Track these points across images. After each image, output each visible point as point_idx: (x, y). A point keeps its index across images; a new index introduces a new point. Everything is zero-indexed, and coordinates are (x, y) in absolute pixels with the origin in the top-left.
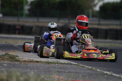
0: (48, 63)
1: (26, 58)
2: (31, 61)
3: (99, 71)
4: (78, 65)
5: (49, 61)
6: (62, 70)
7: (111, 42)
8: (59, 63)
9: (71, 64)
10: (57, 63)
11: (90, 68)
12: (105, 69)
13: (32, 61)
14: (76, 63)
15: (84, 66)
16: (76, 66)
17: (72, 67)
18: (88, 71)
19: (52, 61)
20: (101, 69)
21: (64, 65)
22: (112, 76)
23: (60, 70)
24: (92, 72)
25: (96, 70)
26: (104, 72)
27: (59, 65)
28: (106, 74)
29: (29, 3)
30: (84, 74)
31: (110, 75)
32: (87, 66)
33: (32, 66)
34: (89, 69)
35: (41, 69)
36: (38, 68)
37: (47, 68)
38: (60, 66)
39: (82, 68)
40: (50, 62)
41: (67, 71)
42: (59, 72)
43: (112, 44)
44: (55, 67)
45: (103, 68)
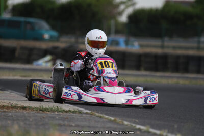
0: (42, 110)
1: (5, 101)
2: (13, 107)
3: (127, 125)
4: (92, 114)
5: (44, 107)
6: (66, 123)
7: (146, 76)
8: (60, 110)
9: (80, 112)
10: (58, 110)
11: (112, 118)
12: (137, 121)
13: (15, 107)
14: (89, 111)
15: (101, 115)
16: (88, 115)
17: (82, 117)
18: (109, 125)
19: (48, 107)
20: (130, 122)
21: (68, 114)
22: (149, 132)
23: (61, 122)
24: (116, 126)
25: (122, 122)
26: (135, 126)
27: (61, 113)
28: (139, 130)
29: (10, 7)
31: (145, 132)
32: (107, 117)
33: (15, 115)
34: (111, 121)
35: (31, 120)
36: (26, 119)
37: (41, 119)
38: (61, 116)
39: (99, 119)
40: (45, 109)
41: (74, 125)
42: (60, 125)
43: (149, 79)
44: (53, 117)
45: (133, 120)
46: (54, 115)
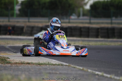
0: (39, 65)
1: (17, 60)
3: (90, 72)
4: (69, 66)
5: (41, 62)
6: (54, 72)
8: (50, 64)
9: (62, 65)
10: (49, 64)
11: (81, 68)
12: (96, 69)
13: (23, 63)
14: (67, 64)
15: (75, 66)
16: (67, 67)
18: (79, 72)
19: (43, 62)
21: (55, 66)
23: (51, 71)
24: (83, 73)
25: (87, 70)
26: (95, 73)
27: (50, 66)
28: (98, 75)
30: (75, 75)
31: (101, 76)
32: (78, 67)
33: (23, 68)
34: (80, 70)
35: (33, 70)
36: (30, 71)
37: (39, 70)
38: (51, 68)
40: (41, 64)
41: (58, 73)
42: (50, 73)
43: (104, 43)
45: (94, 68)
46: (46, 67)
